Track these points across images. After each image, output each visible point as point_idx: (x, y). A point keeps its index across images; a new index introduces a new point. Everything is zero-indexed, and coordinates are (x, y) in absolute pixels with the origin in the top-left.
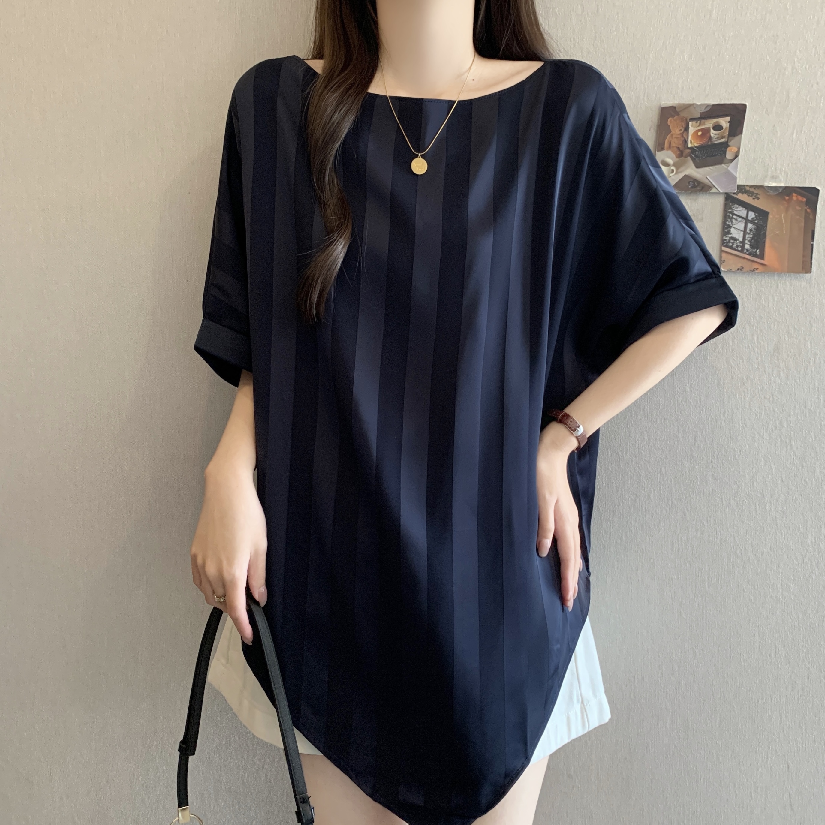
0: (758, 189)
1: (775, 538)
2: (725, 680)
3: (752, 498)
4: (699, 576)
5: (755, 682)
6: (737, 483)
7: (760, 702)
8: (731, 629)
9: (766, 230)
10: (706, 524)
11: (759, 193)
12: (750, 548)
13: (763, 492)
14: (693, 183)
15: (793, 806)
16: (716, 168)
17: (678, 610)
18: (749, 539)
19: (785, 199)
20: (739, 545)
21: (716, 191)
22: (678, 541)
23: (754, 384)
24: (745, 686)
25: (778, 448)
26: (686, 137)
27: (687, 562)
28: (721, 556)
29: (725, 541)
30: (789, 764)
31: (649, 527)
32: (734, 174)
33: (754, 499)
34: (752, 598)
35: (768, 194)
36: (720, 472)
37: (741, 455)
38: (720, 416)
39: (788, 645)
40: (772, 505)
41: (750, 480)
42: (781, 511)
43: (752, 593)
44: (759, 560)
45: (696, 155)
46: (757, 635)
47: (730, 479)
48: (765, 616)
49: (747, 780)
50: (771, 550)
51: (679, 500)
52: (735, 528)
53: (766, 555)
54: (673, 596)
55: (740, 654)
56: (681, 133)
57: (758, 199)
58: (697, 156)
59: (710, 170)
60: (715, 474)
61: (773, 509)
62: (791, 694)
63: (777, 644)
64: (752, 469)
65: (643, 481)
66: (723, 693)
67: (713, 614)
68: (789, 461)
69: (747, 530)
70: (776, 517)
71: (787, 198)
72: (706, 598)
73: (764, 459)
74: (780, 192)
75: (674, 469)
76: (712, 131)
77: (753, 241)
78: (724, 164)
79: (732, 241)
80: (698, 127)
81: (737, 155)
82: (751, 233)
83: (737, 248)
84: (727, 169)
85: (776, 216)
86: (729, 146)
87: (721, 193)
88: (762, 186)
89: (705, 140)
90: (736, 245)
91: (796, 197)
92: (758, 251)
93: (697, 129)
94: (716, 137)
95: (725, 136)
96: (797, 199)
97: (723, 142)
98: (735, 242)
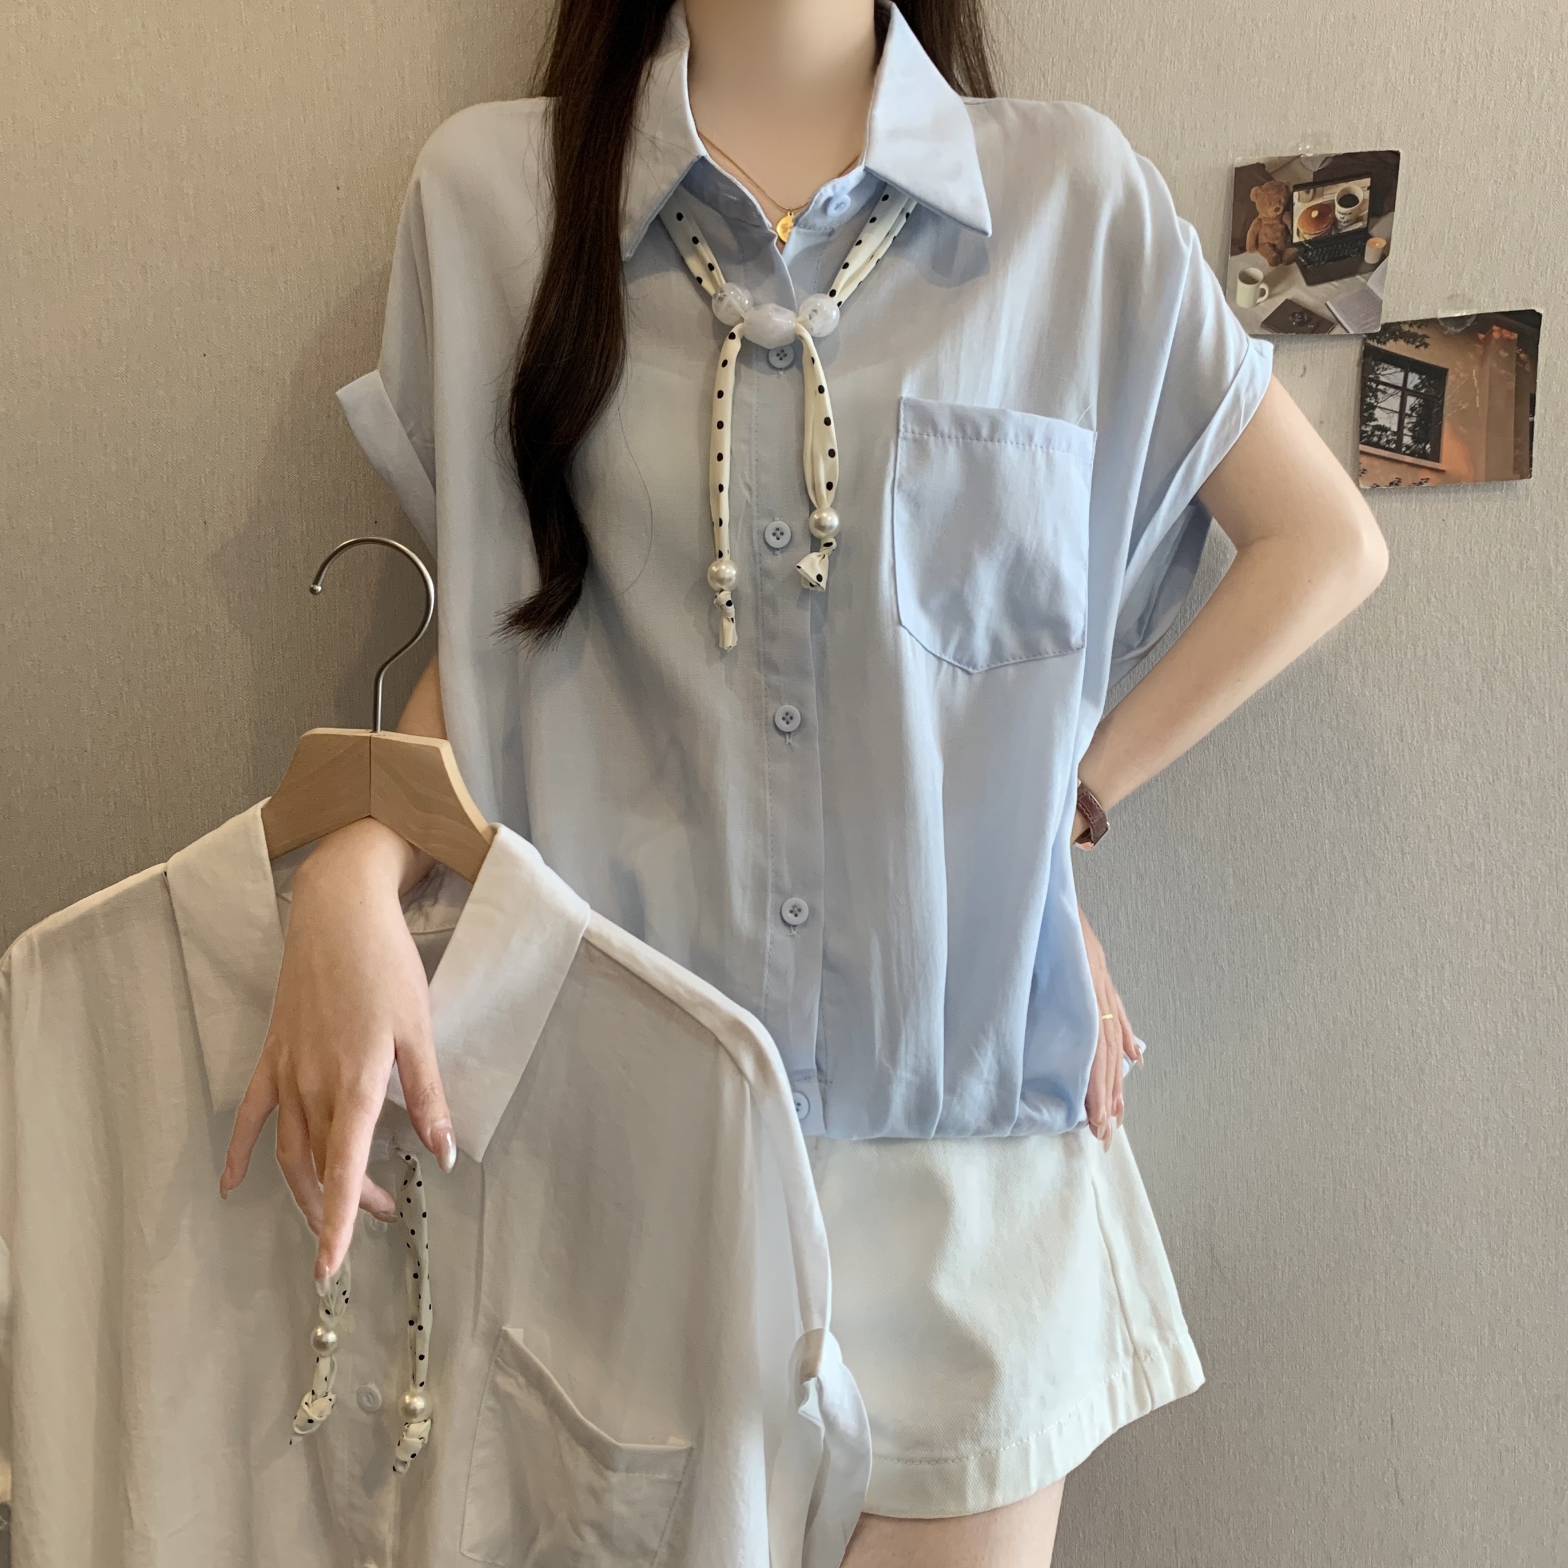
0: (1426, 326)
9: (1442, 406)
11: (1428, 334)
14: (1300, 316)
15: (1401, 1492)
16: (1344, 283)
19: (1478, 340)
21: (1342, 332)
26: (1287, 222)
30: (1393, 1416)
32: (1379, 294)
35: (1446, 333)
45: (1309, 257)
49: (1316, 1448)
56: (1279, 215)
57: (1426, 346)
58: (1309, 261)
59: (1332, 287)
71: (1481, 336)
74: (1468, 327)
76: (1338, 207)
77: (1418, 429)
78: (1361, 274)
79: (1377, 433)
80: (1311, 200)
81: (1384, 256)
82: (1414, 414)
83: (1387, 446)
84: (1365, 284)
85: (1462, 375)
86: (1370, 237)
87: (1352, 335)
88: (1432, 320)
89: (1324, 226)
90: (1385, 440)
91: (1500, 331)
92: (1428, 446)
93: (1310, 206)
94: (1345, 220)
95: (1362, 216)
96: (1502, 336)
97: (1359, 229)
98: (1384, 433)
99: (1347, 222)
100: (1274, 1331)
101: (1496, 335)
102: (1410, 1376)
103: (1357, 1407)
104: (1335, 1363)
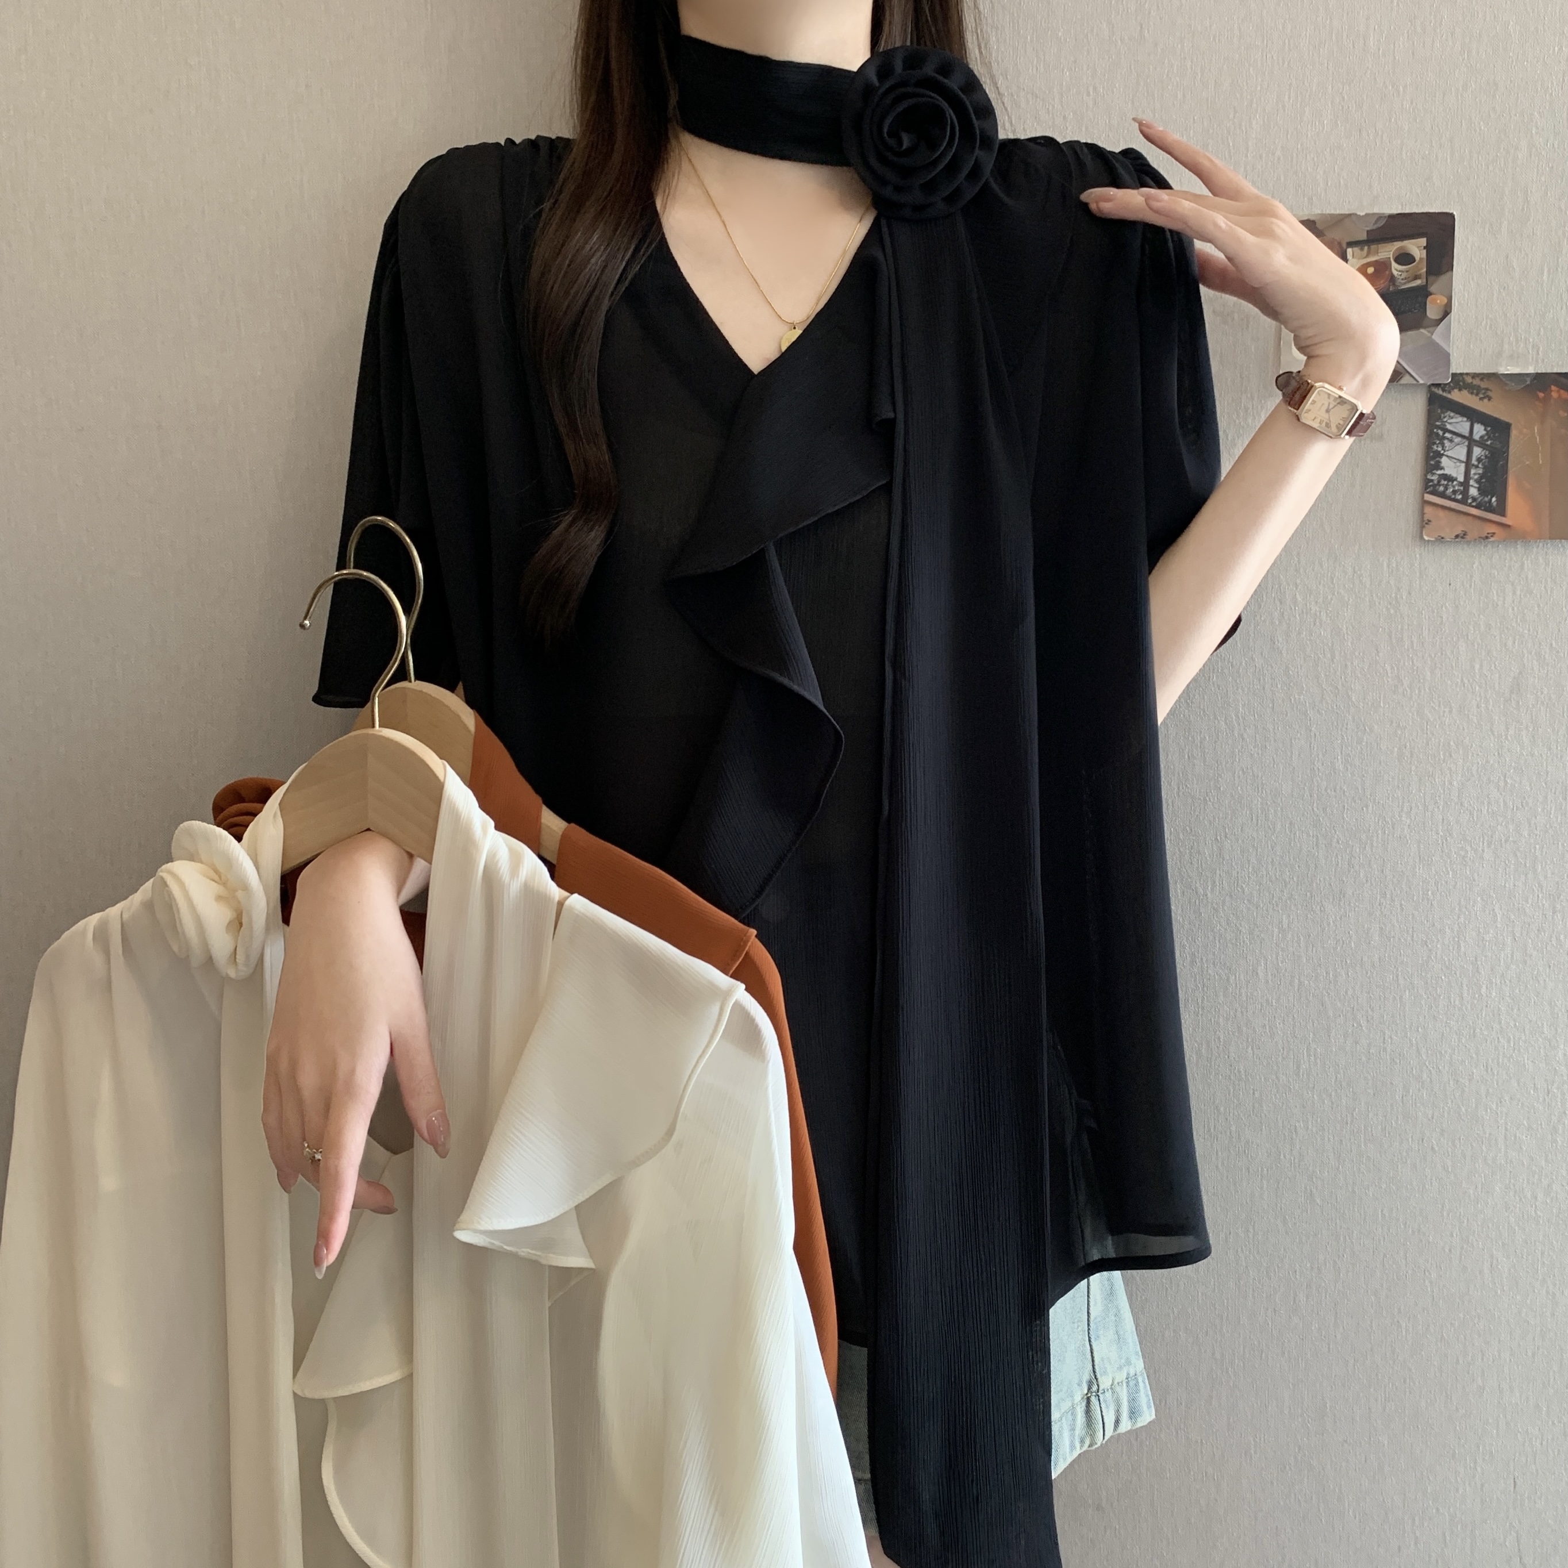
0: (1488, 380)
1: (1496, 1048)
2: (1396, 1320)
3: (1455, 973)
4: (1347, 1123)
5: (1451, 1323)
6: (1427, 946)
7: (1461, 1362)
8: (1408, 1223)
9: (1507, 459)
10: (1364, 1023)
11: (1491, 388)
12: (1447, 1068)
13: (1476, 960)
16: (1408, 336)
17: (1306, 1188)
18: (1446, 1052)
19: (1538, 398)
20: (1427, 1063)
21: (1411, 381)
22: (1309, 1055)
23: (1471, 754)
24: (1432, 1331)
25: (1509, 876)
27: (1324, 1096)
28: (1392, 1083)
29: (1400, 1055)
31: (1255, 1031)
32: (1445, 347)
33: (1458, 975)
34: (1449, 1163)
35: (1507, 388)
36: (1396, 924)
37: (1438, 890)
38: (1400, 816)
39: (1516, 1252)
40: (1494, 984)
41: (1454, 938)
42: (1510, 996)
43: (1449, 1155)
44: (1463, 1091)
46: (1457, 1235)
47: (1415, 936)
48: (1472, 1196)
50: (1487, 1072)
51: (1314, 978)
52: (1420, 1030)
53: (1478, 1082)
54: (1296, 1161)
55: (1425, 1271)
57: (1490, 399)
60: (1386, 927)
61: (1494, 994)
62: (1519, 1345)
63: (1495, 1252)
64: (1459, 917)
65: (1244, 942)
66: (1392, 1346)
67: (1373, 1195)
68: (1530, 901)
69: (1443, 1033)
70: (1499, 1009)
71: (1541, 395)
72: (1360, 1165)
73: (1482, 899)
74: (1529, 384)
75: (1307, 918)
76: (1393, 263)
77: (1484, 480)
78: (1425, 328)
79: (1443, 482)
80: (1365, 258)
81: (1447, 312)
82: (1480, 466)
83: (1453, 496)
84: (1430, 338)
85: (1525, 430)
86: (1431, 294)
87: (1421, 384)
88: (1494, 374)
89: (1382, 282)
90: (1451, 490)
91: (1558, 392)
92: (1494, 499)
93: (1365, 262)
94: (1403, 277)
95: (1420, 274)
96: (1560, 396)
97: (1418, 286)
98: (1450, 483)
99: (1406, 279)
100: (1396, 1389)
101: (1554, 395)
102: (1534, 1440)
103: (1479, 1469)
104: (1458, 1424)
